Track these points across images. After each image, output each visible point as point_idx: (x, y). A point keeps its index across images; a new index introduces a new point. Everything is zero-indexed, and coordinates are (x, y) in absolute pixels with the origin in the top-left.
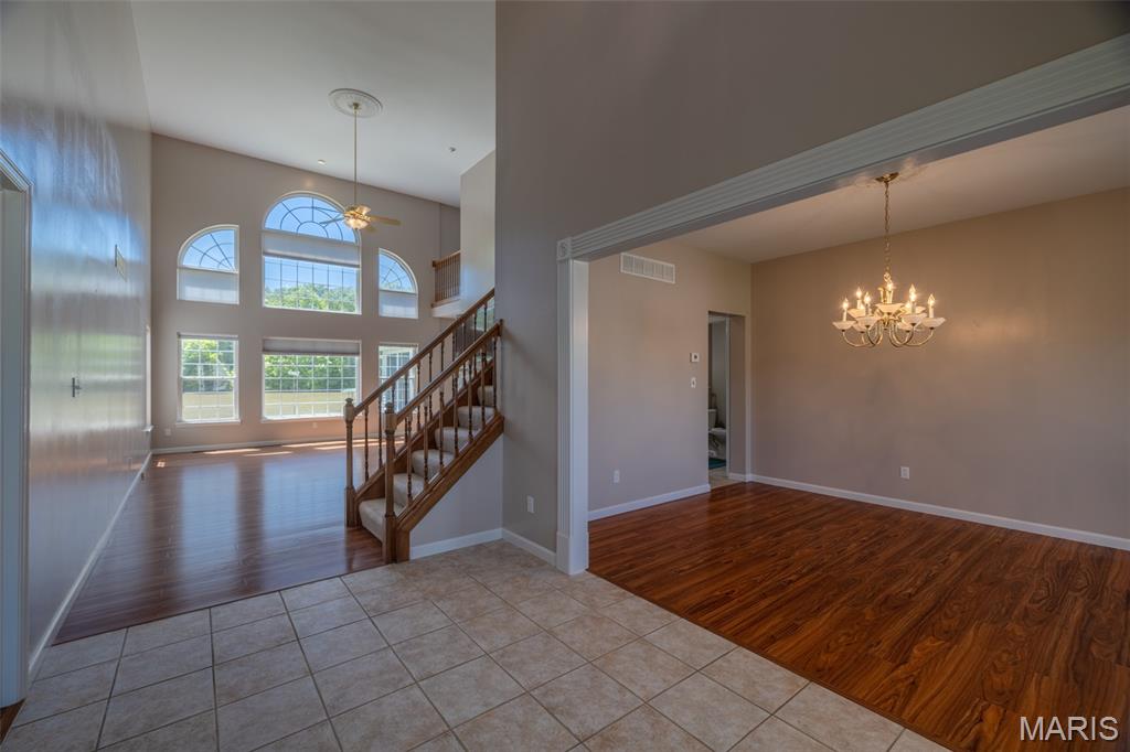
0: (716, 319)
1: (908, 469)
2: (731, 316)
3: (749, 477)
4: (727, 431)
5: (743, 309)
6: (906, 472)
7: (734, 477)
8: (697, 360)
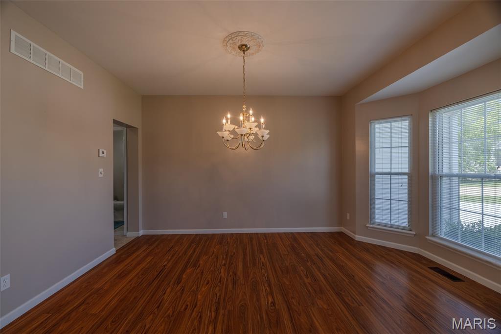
0: (119, 128)
1: (226, 213)
2: (128, 126)
3: (141, 233)
4: (125, 202)
5: (136, 122)
6: (225, 215)
7: (131, 235)
8: (105, 155)
